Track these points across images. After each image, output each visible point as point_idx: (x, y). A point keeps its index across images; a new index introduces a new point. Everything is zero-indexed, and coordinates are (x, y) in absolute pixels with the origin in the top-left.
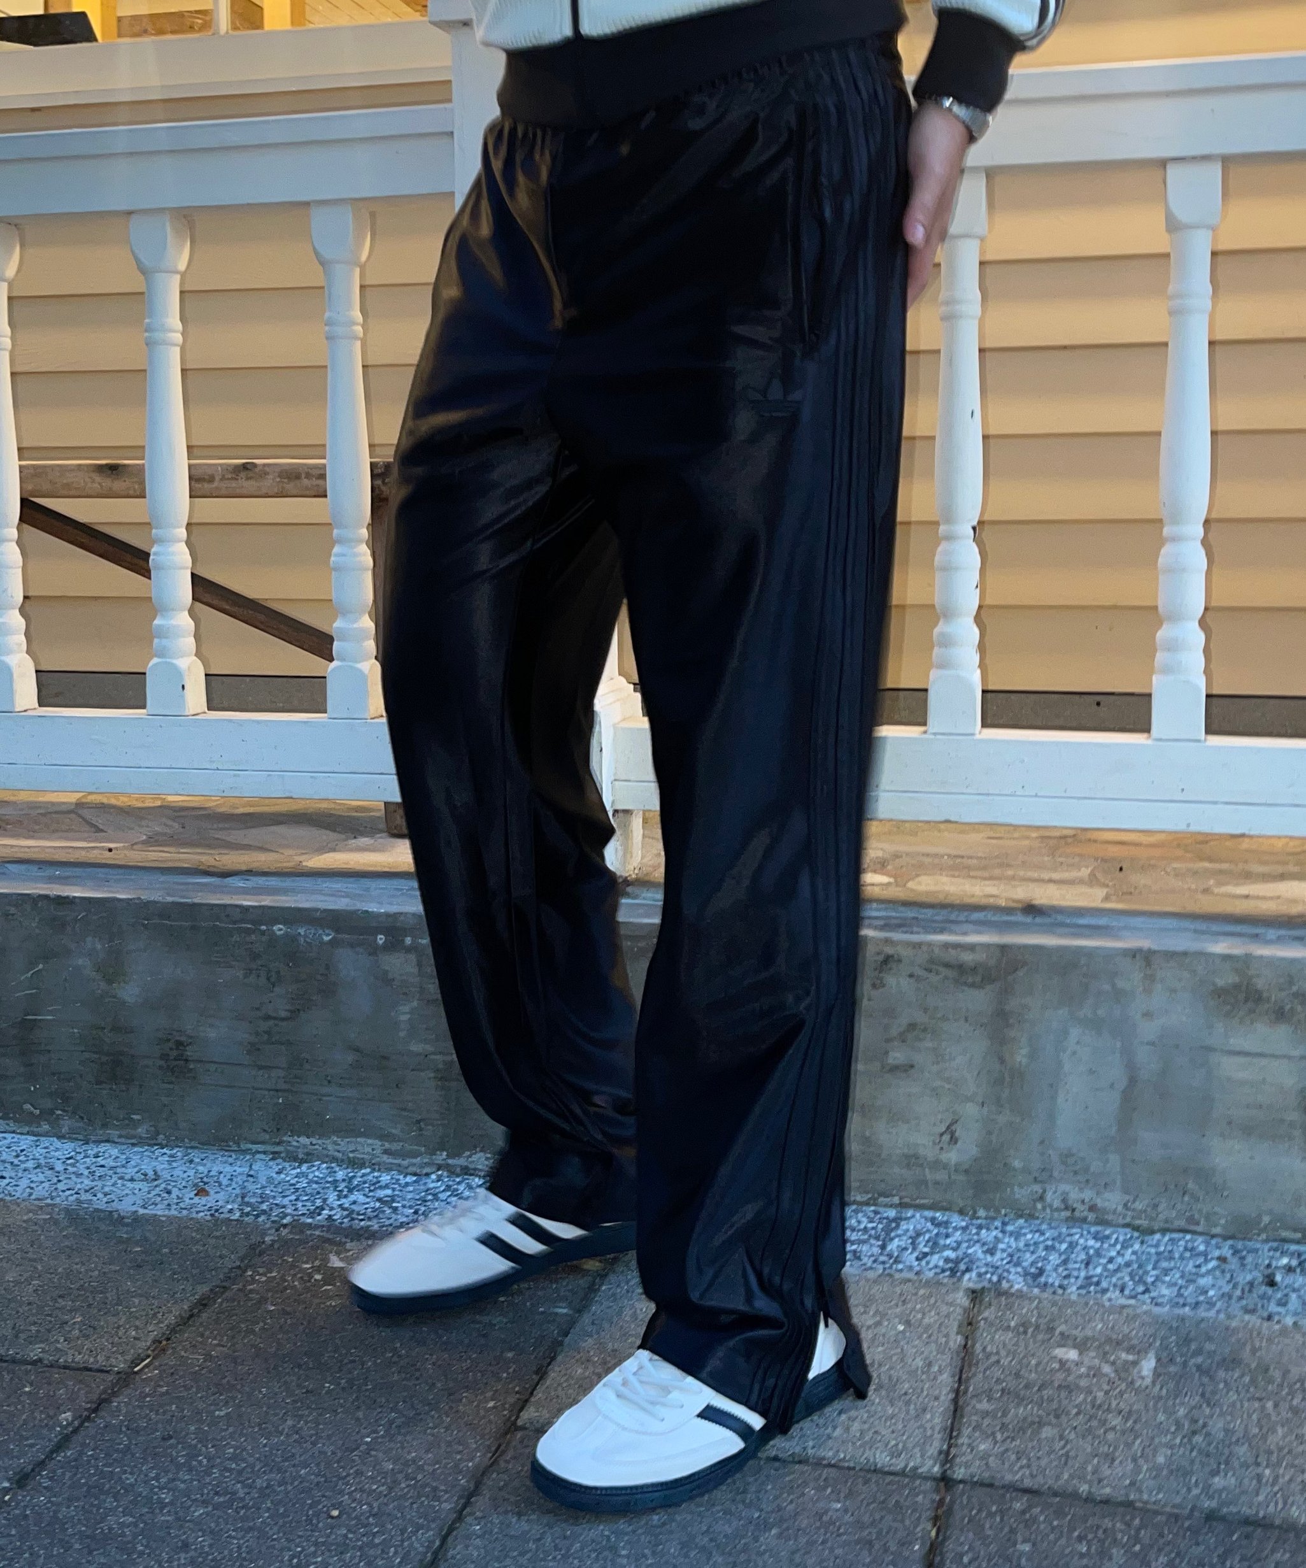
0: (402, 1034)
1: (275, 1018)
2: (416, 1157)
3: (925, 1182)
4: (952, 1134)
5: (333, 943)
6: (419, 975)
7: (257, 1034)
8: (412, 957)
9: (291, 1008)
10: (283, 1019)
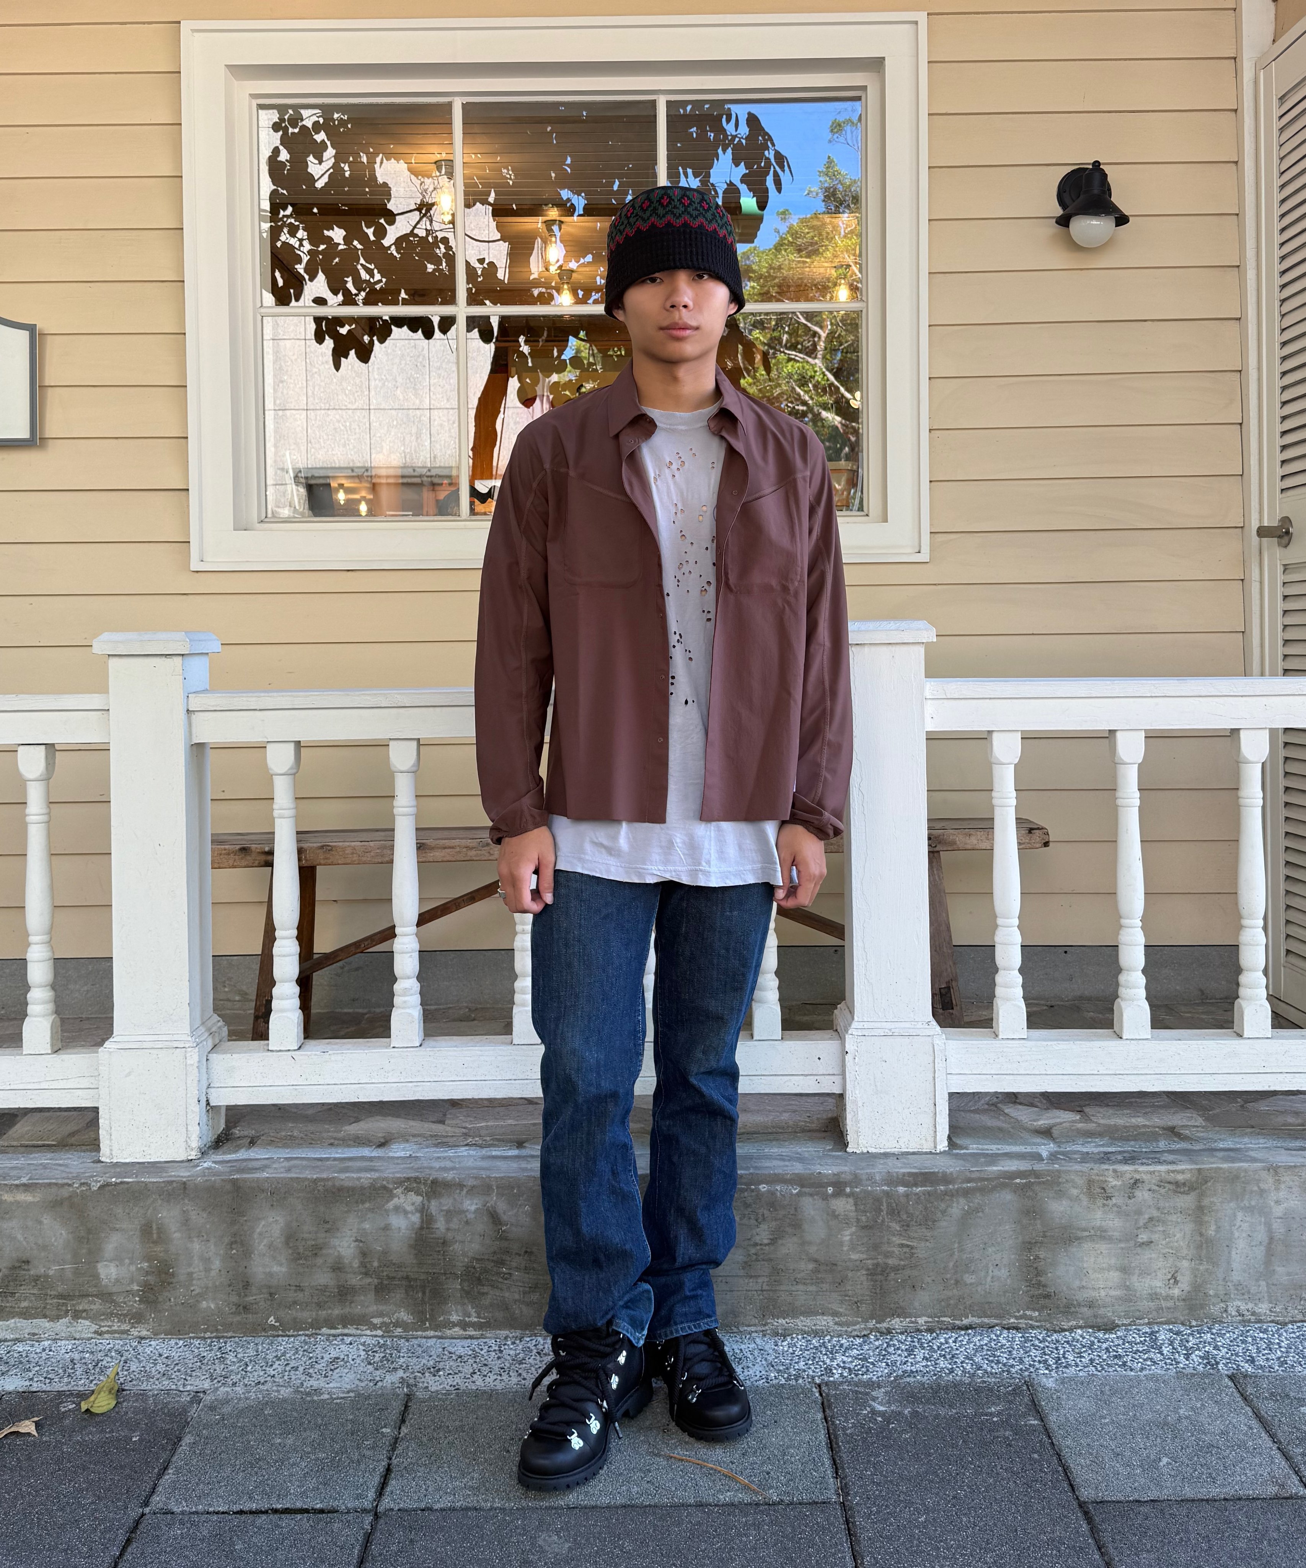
0: (845, 1249)
1: (761, 1245)
2: (855, 1325)
3: (1162, 1309)
4: (1175, 1279)
5: (799, 1195)
6: (856, 1211)
7: (749, 1255)
8: (851, 1200)
9: (771, 1237)
10: (766, 1245)
